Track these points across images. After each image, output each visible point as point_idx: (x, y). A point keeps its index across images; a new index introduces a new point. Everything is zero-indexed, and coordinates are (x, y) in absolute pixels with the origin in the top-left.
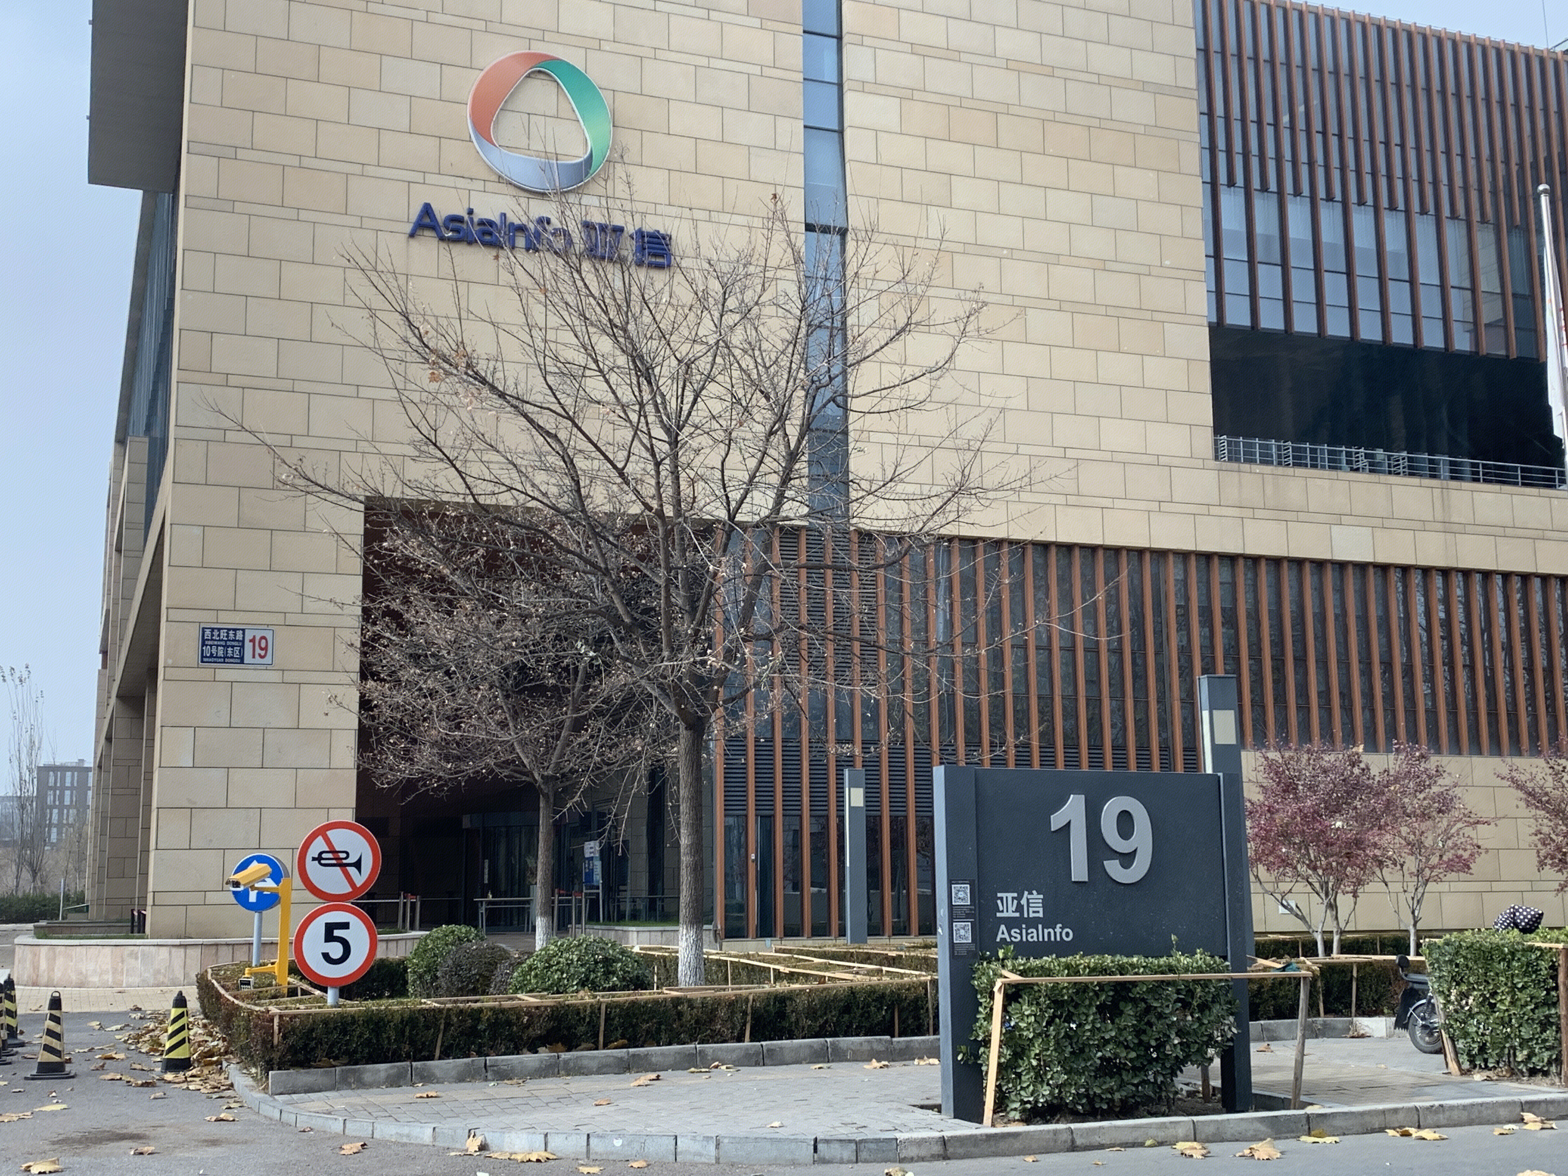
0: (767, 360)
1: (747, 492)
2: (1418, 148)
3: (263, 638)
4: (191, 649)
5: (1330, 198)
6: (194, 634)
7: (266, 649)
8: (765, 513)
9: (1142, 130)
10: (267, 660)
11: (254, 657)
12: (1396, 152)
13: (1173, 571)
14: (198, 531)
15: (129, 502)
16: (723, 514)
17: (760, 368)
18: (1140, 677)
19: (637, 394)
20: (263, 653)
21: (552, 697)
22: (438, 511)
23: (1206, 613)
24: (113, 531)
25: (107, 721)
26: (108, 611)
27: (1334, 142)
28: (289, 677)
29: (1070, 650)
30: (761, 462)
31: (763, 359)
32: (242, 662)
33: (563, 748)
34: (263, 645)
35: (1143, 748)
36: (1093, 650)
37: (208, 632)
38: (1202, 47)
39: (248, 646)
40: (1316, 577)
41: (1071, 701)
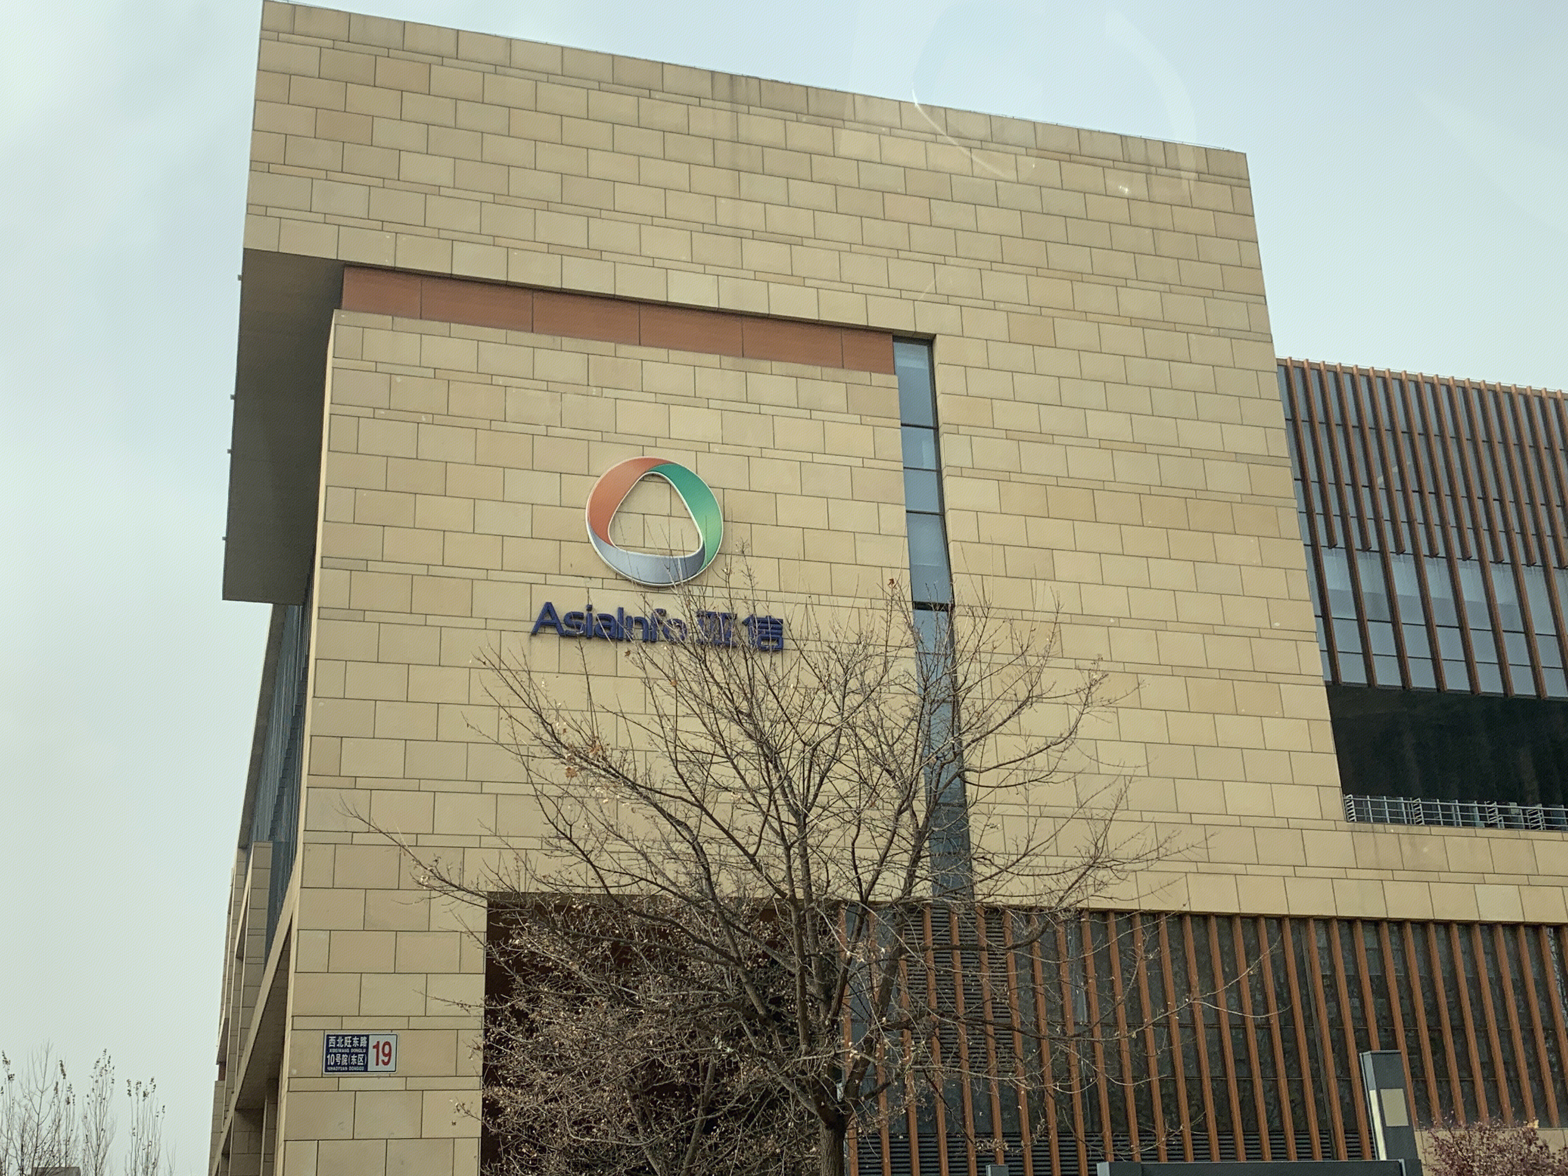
0: (889, 738)
1: (878, 873)
2: (1517, 501)
3: (387, 1043)
4: (316, 1058)
5: (1433, 554)
6: (318, 1043)
7: (389, 1055)
8: (897, 894)
9: (1238, 498)
10: (391, 1067)
11: (377, 1064)
12: (1496, 506)
13: (1316, 938)
14: (324, 936)
15: (252, 907)
16: (856, 897)
17: (883, 746)
18: (1292, 1054)
19: (767, 779)
20: (386, 1059)
21: (681, 1096)
22: (564, 905)
23: (1354, 981)
24: (234, 938)
25: (224, 1136)
26: (227, 1020)
27: (1431, 500)
28: (413, 1083)
29: (1215, 1026)
30: (891, 842)
31: (885, 738)
32: (366, 1070)
33: (695, 1151)
34: (387, 1052)
35: (1302, 1131)
36: (1240, 1026)
37: (332, 1039)
38: (1290, 417)
39: (372, 1052)
40: (1465, 939)
41: (1220, 1082)
